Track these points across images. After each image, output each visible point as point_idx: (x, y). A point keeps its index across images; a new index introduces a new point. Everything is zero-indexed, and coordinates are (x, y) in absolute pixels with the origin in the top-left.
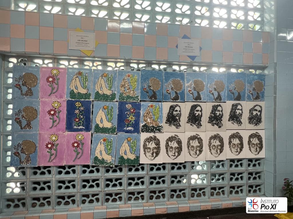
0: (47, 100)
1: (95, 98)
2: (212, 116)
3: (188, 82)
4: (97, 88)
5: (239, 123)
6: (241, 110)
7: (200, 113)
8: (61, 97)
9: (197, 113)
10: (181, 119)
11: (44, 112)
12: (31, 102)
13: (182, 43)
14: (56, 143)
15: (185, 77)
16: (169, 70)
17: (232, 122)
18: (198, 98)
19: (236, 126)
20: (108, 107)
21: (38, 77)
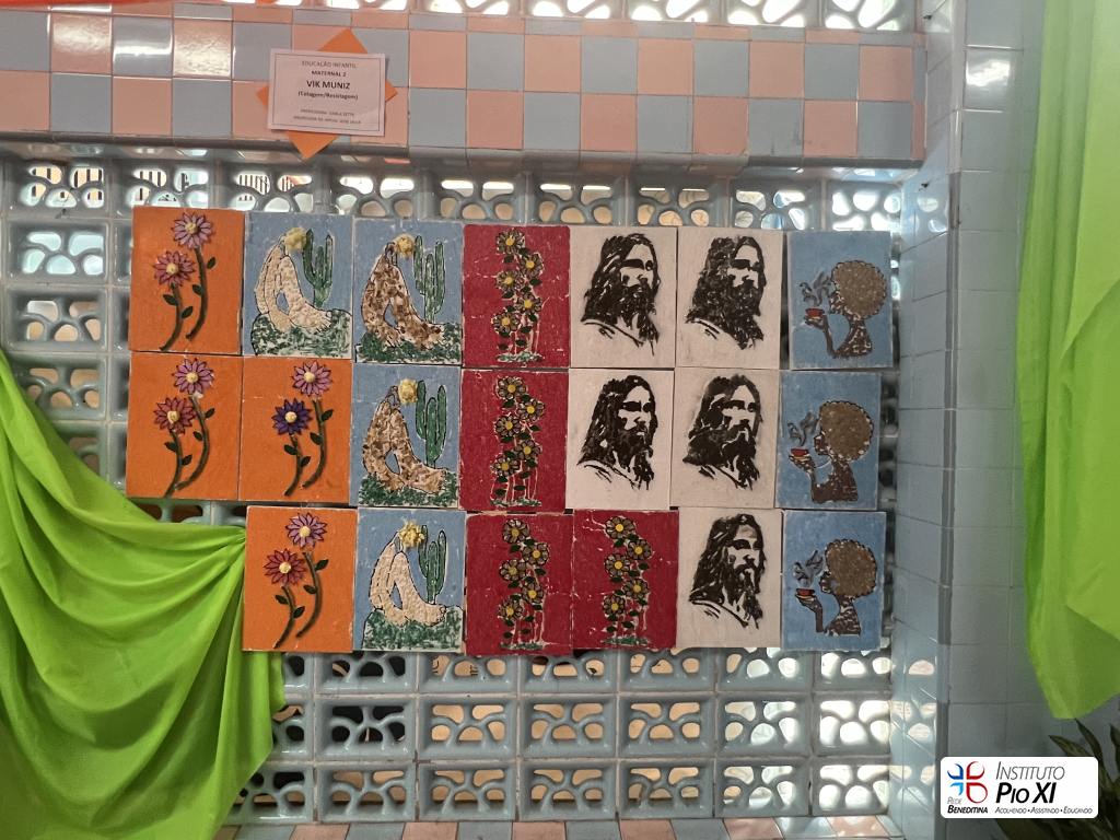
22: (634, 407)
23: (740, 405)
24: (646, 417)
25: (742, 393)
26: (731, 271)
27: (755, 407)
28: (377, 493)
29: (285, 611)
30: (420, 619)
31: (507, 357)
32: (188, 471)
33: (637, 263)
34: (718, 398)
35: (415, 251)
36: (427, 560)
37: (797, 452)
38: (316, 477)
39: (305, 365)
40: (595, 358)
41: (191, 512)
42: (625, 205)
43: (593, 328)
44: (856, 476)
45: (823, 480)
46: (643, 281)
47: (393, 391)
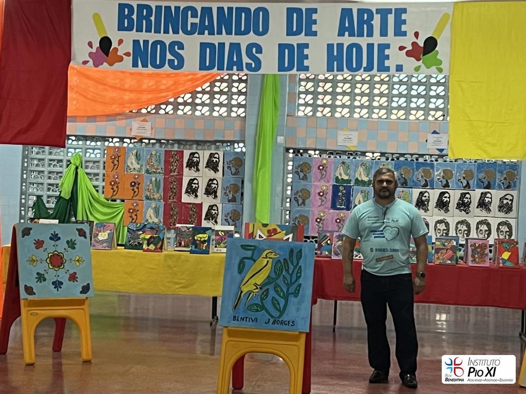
0: (317, 184)
2: (460, 203)
3: (437, 171)
4: (356, 175)
5: (489, 211)
7: (448, 199)
8: (328, 182)
9: (445, 200)
10: (429, 204)
11: (315, 193)
12: (306, 185)
13: (432, 138)
14: (323, 218)
15: (435, 166)
16: (421, 160)
17: (481, 209)
18: (447, 186)
19: (484, 213)
20: (365, 191)
21: (312, 166)
22: (195, 184)
23: (214, 184)
24: (197, 186)
25: (215, 182)
26: (213, 159)
27: (217, 184)
28: (148, 198)
29: (131, 219)
30: (155, 221)
31: (172, 174)
32: (115, 193)
33: (196, 157)
34: (210, 182)
35: (156, 155)
36: (156, 211)
37: (225, 193)
38: (137, 195)
39: (136, 175)
40: (188, 175)
41: (115, 201)
42: (195, 146)
43: (188, 169)
44: (237, 197)
45: (230, 198)
46: (197, 160)
47: (151, 180)
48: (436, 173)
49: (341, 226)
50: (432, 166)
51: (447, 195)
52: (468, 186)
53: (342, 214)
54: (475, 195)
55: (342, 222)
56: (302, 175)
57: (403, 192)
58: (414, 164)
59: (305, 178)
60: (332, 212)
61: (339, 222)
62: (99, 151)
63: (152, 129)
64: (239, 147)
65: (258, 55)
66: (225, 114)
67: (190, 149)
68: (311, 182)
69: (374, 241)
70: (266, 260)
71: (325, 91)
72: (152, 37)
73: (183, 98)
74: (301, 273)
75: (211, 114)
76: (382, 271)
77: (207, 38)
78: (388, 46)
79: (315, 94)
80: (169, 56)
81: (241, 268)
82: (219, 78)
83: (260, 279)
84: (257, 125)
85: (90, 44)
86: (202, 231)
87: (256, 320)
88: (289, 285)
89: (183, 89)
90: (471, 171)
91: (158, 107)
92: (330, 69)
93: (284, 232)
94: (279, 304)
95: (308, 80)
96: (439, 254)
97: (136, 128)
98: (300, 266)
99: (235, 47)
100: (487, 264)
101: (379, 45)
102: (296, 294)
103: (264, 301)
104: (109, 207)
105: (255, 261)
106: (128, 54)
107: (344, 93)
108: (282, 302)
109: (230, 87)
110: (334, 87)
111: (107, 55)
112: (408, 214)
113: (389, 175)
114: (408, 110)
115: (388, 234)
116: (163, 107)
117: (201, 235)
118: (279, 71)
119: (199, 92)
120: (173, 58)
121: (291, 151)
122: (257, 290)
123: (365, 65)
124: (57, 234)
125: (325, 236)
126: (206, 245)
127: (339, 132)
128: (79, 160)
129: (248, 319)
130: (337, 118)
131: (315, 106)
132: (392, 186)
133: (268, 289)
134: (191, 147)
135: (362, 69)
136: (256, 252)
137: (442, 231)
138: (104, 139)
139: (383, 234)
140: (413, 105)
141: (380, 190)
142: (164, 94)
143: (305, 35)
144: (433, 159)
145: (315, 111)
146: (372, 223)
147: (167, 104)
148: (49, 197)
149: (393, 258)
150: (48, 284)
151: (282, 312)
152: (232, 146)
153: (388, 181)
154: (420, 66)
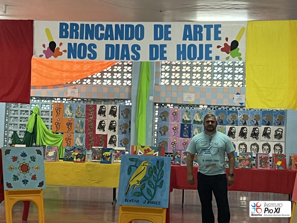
1: (194, 123)
2: (253, 133)
4: (194, 118)
5: (269, 138)
6: (270, 131)
7: (246, 131)
8: (178, 122)
9: (244, 132)
10: (235, 134)
11: (170, 128)
12: (166, 124)
13: (236, 97)
14: (176, 142)
15: (238, 113)
16: (230, 109)
17: (265, 137)
18: (245, 124)
19: (266, 139)
20: (199, 127)
21: (169, 113)
22: (103, 123)
23: (114, 123)
24: (104, 124)
25: (114, 122)
26: (113, 109)
27: (116, 124)
28: (76, 132)
29: (67, 144)
30: (81, 145)
31: (90, 118)
32: (58, 129)
33: (104, 108)
34: (112, 123)
35: (81, 107)
36: (81, 139)
37: (120, 129)
38: (70, 130)
39: (70, 119)
40: (99, 118)
41: (58, 133)
42: (103, 102)
43: (99, 115)
44: (127, 131)
45: (123, 132)
46: (104, 110)
47: (78, 121)
48: (239, 117)
49: (186, 147)
50: (237, 113)
51: (245, 129)
52: (257, 124)
53: (186, 140)
54: (261, 129)
55: (186, 145)
56: (163, 118)
57: (220, 127)
58: (227, 111)
59: (165, 120)
60: (181, 139)
61: (185, 145)
62: (49, 106)
63: (79, 93)
64: (128, 103)
65: (138, 51)
66: (120, 84)
67: (100, 104)
68: (168, 122)
69: (205, 156)
70: (143, 167)
71: (176, 71)
72: (79, 41)
73: (96, 75)
74: (163, 174)
75: (112, 84)
76: (209, 173)
77: (109, 42)
78: (211, 46)
79: (170, 73)
80: (88, 52)
81: (130, 171)
82: (116, 64)
83: (140, 178)
84: (138, 90)
85: (44, 46)
86: (107, 151)
87: (138, 201)
88: (156, 182)
89: (96, 70)
90: (259, 115)
91: (82, 81)
92: (179, 58)
93: (154, 151)
94: (151, 192)
95: (166, 64)
96: (241, 163)
97: (70, 92)
98: (163, 170)
99: (125, 47)
100: (269, 168)
101: (206, 45)
102: (161, 186)
103: (143, 190)
104: (54, 137)
105: (137, 167)
106: (65, 51)
107: (187, 72)
108: (153, 191)
109: (123, 69)
110: (181, 68)
111: (53, 52)
112: (224, 140)
113: (212, 118)
114: (222, 81)
115: (213, 152)
116: (85, 80)
117: (106, 153)
118: (150, 60)
119: (105, 72)
120: (90, 53)
121: (157, 105)
122: (138, 184)
123: (198, 56)
124: (25, 153)
125: (177, 152)
126: (109, 158)
127: (184, 94)
128: (37, 110)
129: (133, 201)
130: (183, 86)
131: (170, 79)
132: (214, 124)
133: (145, 183)
134: (101, 103)
135: (197, 58)
136: (137, 162)
137: (243, 149)
138: (52, 99)
139: (209, 151)
140: (225, 78)
141: (208, 127)
142: (85, 73)
143: (165, 40)
144: (237, 109)
145: (170, 82)
146: (204, 145)
147: (87, 78)
148: (20, 132)
149: (215, 165)
150: (20, 181)
151: (153, 197)
152: (124, 102)
153: (212, 122)
154: (229, 57)
